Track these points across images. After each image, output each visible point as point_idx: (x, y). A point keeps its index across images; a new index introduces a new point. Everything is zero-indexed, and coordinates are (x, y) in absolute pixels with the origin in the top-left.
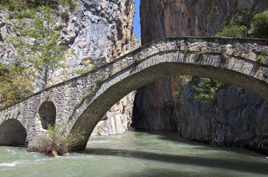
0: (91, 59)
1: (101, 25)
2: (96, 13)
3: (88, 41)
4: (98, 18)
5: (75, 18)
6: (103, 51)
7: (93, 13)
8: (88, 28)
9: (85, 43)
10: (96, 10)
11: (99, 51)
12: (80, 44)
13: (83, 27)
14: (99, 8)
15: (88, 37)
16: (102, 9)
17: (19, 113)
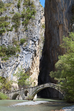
0: (25, 69)
1: (29, 55)
2: (27, 51)
3: (24, 62)
4: (28, 52)
5: (20, 55)
6: (29, 65)
7: (26, 51)
8: (24, 57)
9: (23, 64)
10: (27, 50)
11: (28, 65)
12: (21, 64)
13: (23, 57)
14: (28, 49)
15: (24, 61)
16: (29, 49)
17: (19, 93)
